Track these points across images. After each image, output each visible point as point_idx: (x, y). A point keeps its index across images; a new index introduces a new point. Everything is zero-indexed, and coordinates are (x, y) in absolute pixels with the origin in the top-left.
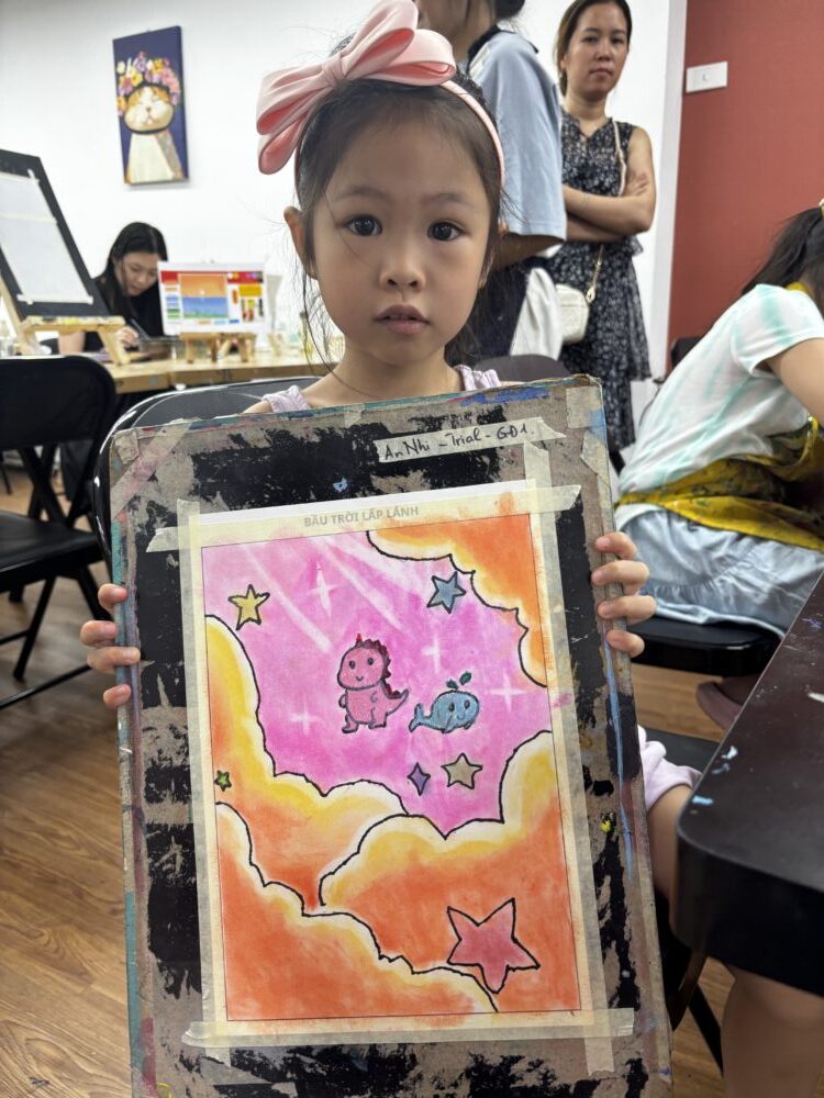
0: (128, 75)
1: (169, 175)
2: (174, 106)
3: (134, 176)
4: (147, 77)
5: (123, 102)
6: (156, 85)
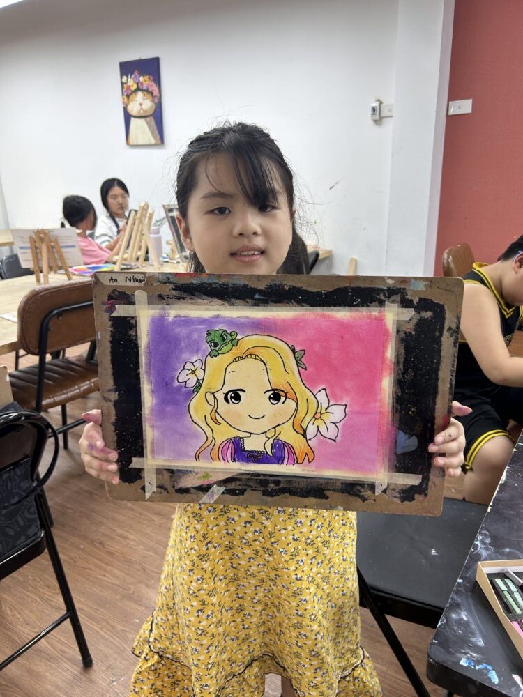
0: (129, 84)
1: (153, 141)
2: (155, 103)
3: (132, 140)
4: (139, 85)
5: (126, 99)
6: (145, 91)
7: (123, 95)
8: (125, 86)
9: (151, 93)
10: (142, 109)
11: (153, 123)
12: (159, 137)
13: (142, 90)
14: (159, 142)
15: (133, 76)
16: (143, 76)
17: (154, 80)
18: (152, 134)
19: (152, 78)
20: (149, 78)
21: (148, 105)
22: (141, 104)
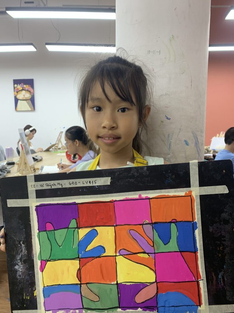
0: (18, 87)
1: (30, 109)
2: (31, 95)
3: (19, 109)
4: (24, 88)
5: (16, 93)
6: (26, 90)
7: (14, 91)
8: (16, 88)
9: (30, 92)
10: (24, 97)
11: (30, 102)
12: (33, 108)
13: (25, 90)
14: (33, 109)
15: (20, 85)
16: (26, 85)
17: (31, 87)
18: (30, 106)
19: (30, 86)
20: (29, 86)
21: (28, 96)
22: (24, 95)
